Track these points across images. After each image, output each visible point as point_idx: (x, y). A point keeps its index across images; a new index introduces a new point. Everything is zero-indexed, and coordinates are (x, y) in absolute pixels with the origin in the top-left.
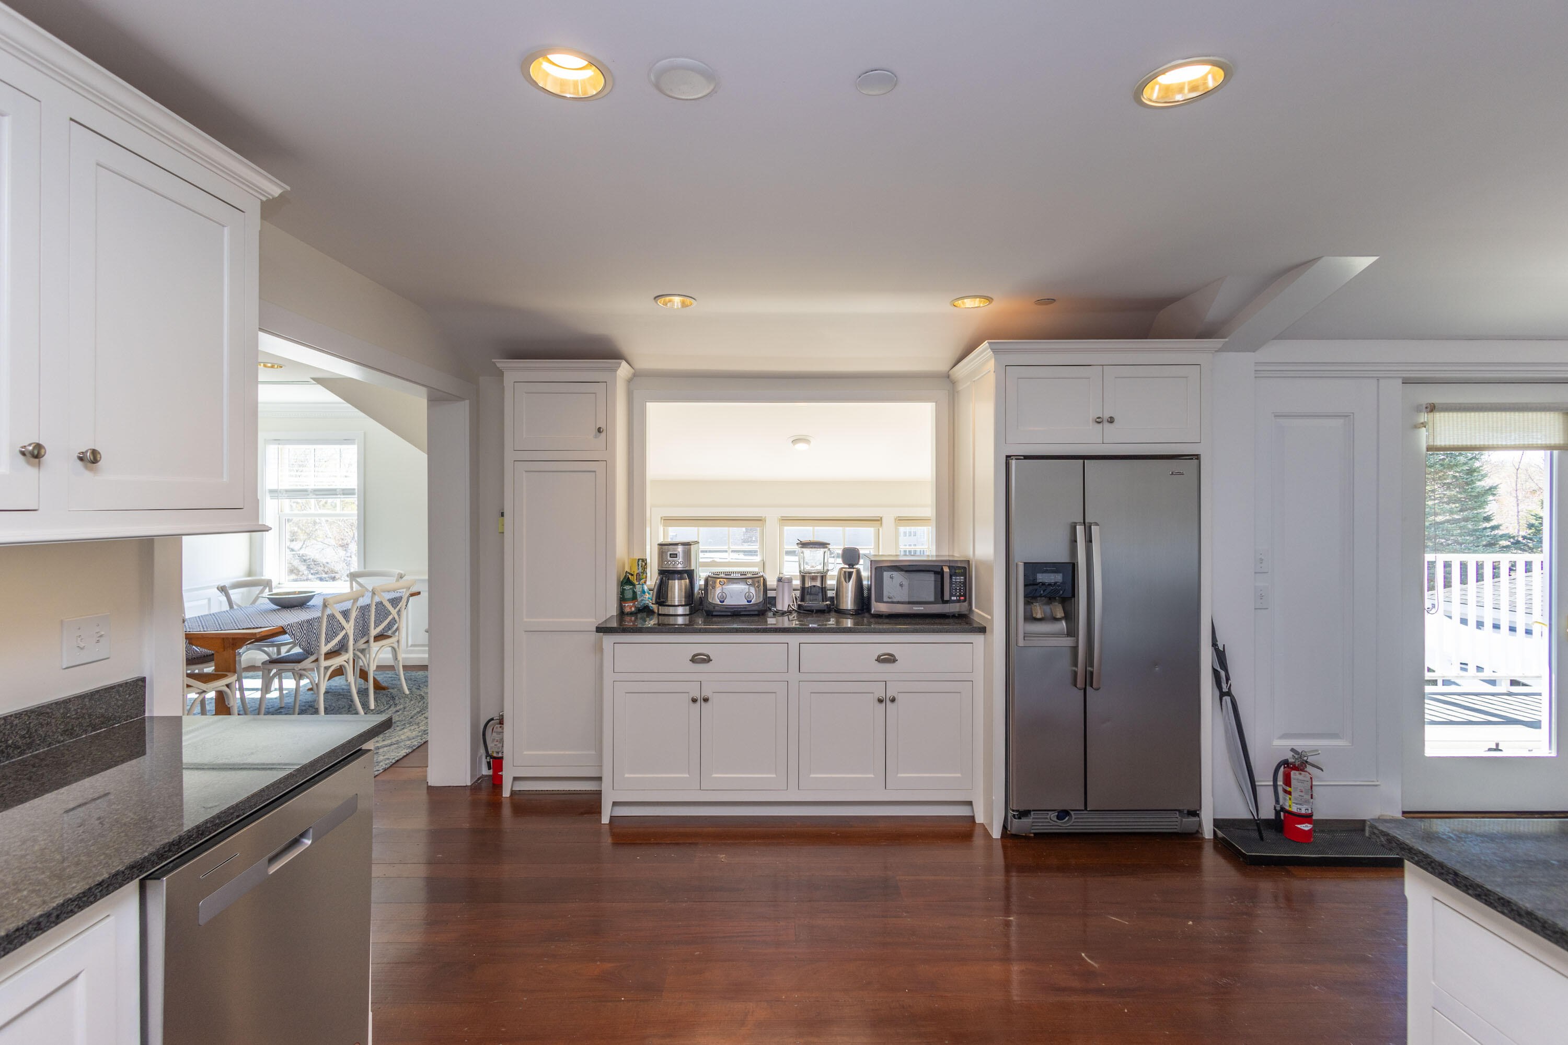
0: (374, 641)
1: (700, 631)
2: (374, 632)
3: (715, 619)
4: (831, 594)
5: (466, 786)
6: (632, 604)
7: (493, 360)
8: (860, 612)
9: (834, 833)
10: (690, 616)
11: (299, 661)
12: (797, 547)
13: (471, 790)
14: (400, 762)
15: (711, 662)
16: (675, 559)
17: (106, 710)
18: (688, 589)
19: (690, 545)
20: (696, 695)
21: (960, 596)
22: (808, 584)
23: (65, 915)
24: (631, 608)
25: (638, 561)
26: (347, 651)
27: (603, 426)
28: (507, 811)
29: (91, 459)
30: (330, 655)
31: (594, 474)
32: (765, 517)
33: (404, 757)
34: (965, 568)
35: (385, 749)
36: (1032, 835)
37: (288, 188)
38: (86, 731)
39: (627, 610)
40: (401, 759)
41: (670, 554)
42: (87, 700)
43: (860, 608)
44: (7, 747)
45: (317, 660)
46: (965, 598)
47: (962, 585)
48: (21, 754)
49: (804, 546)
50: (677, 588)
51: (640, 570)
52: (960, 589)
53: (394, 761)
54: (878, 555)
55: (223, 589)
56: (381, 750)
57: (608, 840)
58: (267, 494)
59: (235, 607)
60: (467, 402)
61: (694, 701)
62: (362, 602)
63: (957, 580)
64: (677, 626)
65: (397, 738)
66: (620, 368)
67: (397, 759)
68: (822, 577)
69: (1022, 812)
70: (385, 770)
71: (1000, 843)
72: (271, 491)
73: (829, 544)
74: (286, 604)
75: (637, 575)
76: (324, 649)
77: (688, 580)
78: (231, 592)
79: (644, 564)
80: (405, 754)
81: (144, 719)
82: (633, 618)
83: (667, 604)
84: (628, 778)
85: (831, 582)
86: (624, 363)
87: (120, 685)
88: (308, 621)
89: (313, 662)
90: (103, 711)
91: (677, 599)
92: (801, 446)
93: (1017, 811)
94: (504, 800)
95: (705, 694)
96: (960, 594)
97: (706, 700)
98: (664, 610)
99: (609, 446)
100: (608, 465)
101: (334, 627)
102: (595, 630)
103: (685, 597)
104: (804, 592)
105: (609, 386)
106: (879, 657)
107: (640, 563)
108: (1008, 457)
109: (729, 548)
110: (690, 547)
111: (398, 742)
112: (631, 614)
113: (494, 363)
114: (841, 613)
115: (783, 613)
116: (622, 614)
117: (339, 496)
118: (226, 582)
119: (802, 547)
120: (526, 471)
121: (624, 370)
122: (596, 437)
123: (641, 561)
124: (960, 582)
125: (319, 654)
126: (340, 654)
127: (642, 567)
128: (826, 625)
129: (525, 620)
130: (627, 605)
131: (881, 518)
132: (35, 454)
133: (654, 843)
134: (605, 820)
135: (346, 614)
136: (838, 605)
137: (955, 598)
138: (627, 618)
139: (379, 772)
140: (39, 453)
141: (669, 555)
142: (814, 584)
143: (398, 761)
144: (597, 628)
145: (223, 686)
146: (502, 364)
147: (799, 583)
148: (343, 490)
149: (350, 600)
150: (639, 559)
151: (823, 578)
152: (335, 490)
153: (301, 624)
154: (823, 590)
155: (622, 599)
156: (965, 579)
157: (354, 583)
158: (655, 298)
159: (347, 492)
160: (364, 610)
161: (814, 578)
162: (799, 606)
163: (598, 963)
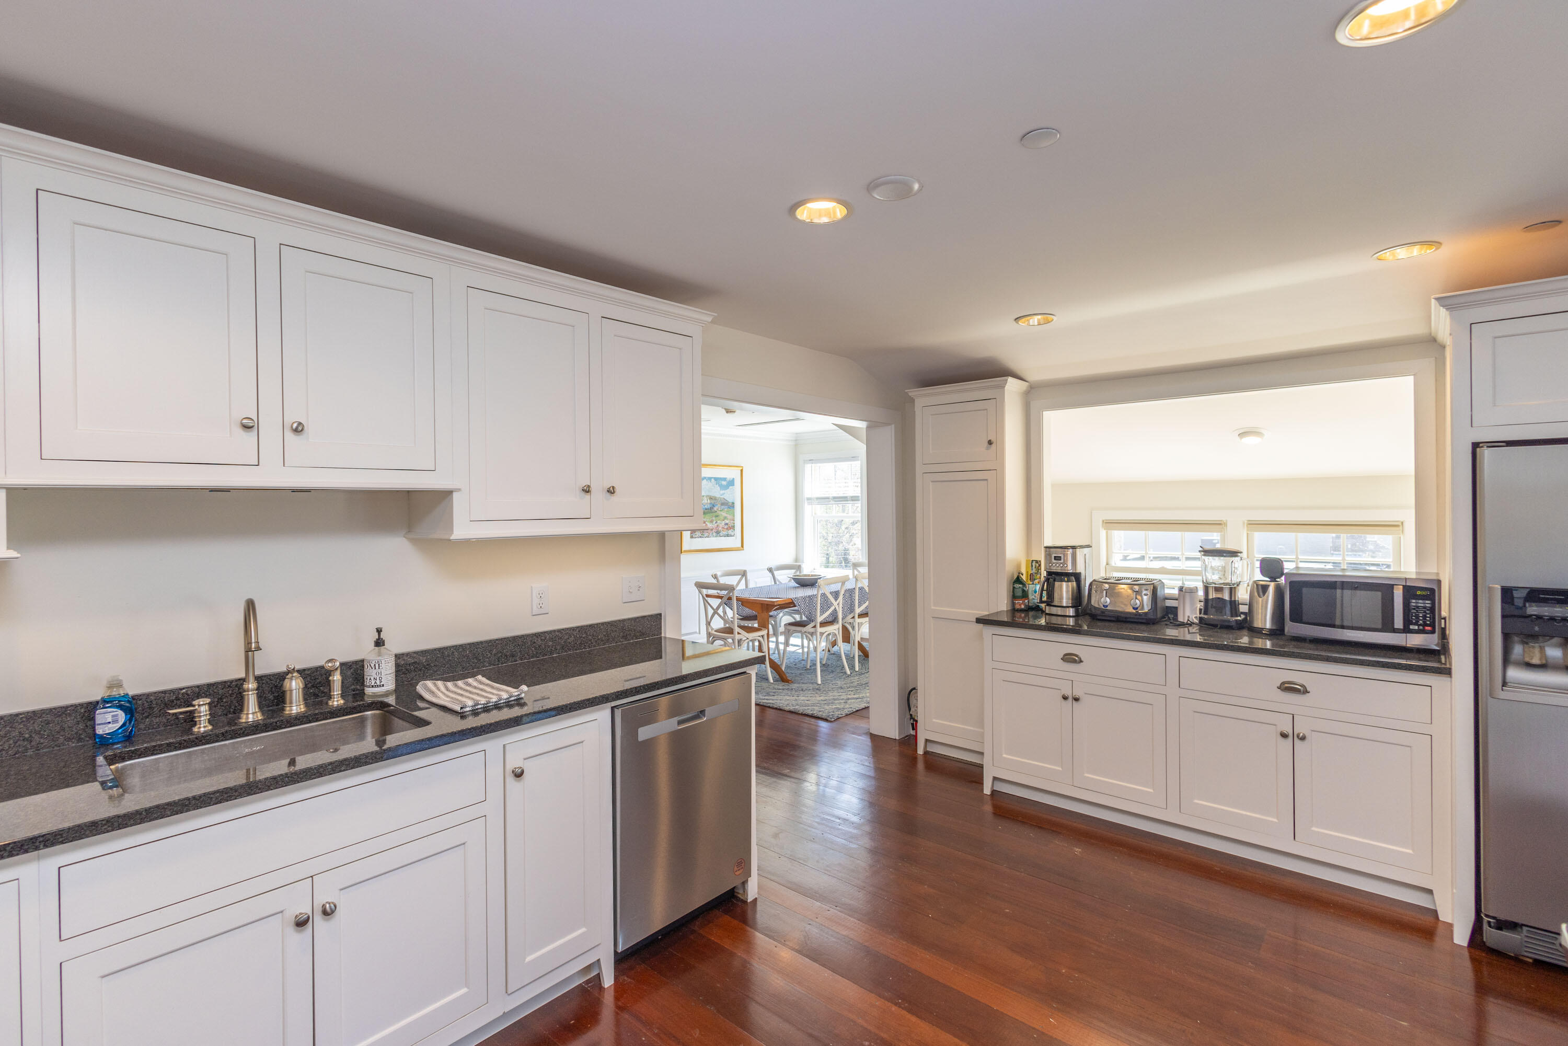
0: (858, 618)
1: (1086, 633)
2: (858, 610)
3: (1099, 624)
4: (1244, 609)
5: (895, 739)
6: (1021, 602)
7: (906, 391)
8: (1278, 632)
9: (1219, 869)
10: (1077, 618)
11: (804, 626)
12: (1199, 554)
13: (899, 743)
14: (859, 712)
15: (1081, 663)
16: (1059, 561)
17: (642, 629)
18: (1075, 591)
19: (1075, 548)
20: (1068, 693)
21: (1425, 625)
22: (1212, 595)
23: (573, 709)
24: (1020, 605)
25: (1032, 562)
26: (838, 622)
27: (993, 439)
28: (920, 766)
29: (611, 491)
30: (823, 624)
31: (986, 482)
32: (1226, 520)
33: (863, 709)
34: (1432, 591)
35: (853, 700)
36: (1531, 961)
37: (716, 314)
38: (633, 639)
39: (1017, 607)
40: (860, 710)
41: (1055, 557)
42: (633, 622)
43: (1278, 629)
44: (598, 639)
45: (815, 627)
46: (1434, 627)
47: (1428, 612)
48: (604, 644)
49: (1207, 554)
50: (1065, 591)
51: (1034, 570)
52: (1425, 617)
53: (854, 710)
54: (1400, 572)
55: (770, 570)
56: (850, 701)
57: (988, 808)
58: (806, 502)
59: (778, 583)
60: (893, 426)
61: (1065, 698)
62: (849, 585)
63: (1420, 605)
64: (1065, 627)
65: (864, 695)
66: (1007, 384)
67: (857, 709)
68: (1231, 589)
69: (1500, 920)
70: (847, 715)
71: (1466, 954)
72: (808, 499)
73: (1241, 553)
74: (804, 583)
75: (1030, 575)
76: (820, 619)
77: (1075, 583)
78: (776, 573)
79: (1037, 565)
80: (864, 707)
81: (661, 638)
82: (1023, 615)
83: (1052, 604)
84: (1005, 758)
85: (1243, 595)
86: (1010, 380)
87: (649, 616)
88: (809, 597)
89: (813, 627)
90: (641, 629)
91: (1064, 601)
92: (1250, 440)
93: (1494, 918)
94: (919, 757)
95: (1077, 693)
96: (1425, 622)
97: (1077, 699)
98: (1054, 610)
99: (1000, 457)
100: (998, 471)
101: (826, 604)
102: (975, 621)
103: (1072, 599)
104: (1209, 604)
105: (998, 402)
106: (1283, 683)
107: (1034, 564)
108: (1475, 446)
109: (1183, 554)
110: (1075, 551)
111: (863, 698)
112: (1021, 610)
113: (907, 393)
114: (1256, 632)
115: (1182, 625)
116: (1014, 611)
117: (849, 502)
118: (773, 565)
119: (1204, 555)
120: (932, 482)
121: (1012, 386)
122: (987, 449)
123: (1034, 562)
124: (1425, 607)
125: (816, 623)
126: (833, 624)
127: (1035, 567)
128: (1238, 643)
129: (933, 608)
130: (1016, 602)
131: (1402, 523)
132: (587, 490)
133: (1020, 821)
134: (987, 791)
135: (836, 594)
136: (1252, 621)
137: (1416, 627)
138: (1018, 614)
139: (842, 716)
140: (589, 490)
141: (1053, 557)
142: (1219, 596)
143: (857, 711)
144: (977, 619)
145: (759, 636)
146: (913, 392)
147: (1202, 594)
148: (852, 497)
149: (839, 582)
150: (1033, 560)
151: (1232, 591)
152: (846, 497)
153: (804, 598)
154: (1234, 605)
155: (1014, 597)
156: (1433, 604)
157: (855, 570)
158: (1016, 319)
159: (854, 499)
160: (851, 592)
161: (1218, 589)
162: (1201, 619)
163: (926, 887)
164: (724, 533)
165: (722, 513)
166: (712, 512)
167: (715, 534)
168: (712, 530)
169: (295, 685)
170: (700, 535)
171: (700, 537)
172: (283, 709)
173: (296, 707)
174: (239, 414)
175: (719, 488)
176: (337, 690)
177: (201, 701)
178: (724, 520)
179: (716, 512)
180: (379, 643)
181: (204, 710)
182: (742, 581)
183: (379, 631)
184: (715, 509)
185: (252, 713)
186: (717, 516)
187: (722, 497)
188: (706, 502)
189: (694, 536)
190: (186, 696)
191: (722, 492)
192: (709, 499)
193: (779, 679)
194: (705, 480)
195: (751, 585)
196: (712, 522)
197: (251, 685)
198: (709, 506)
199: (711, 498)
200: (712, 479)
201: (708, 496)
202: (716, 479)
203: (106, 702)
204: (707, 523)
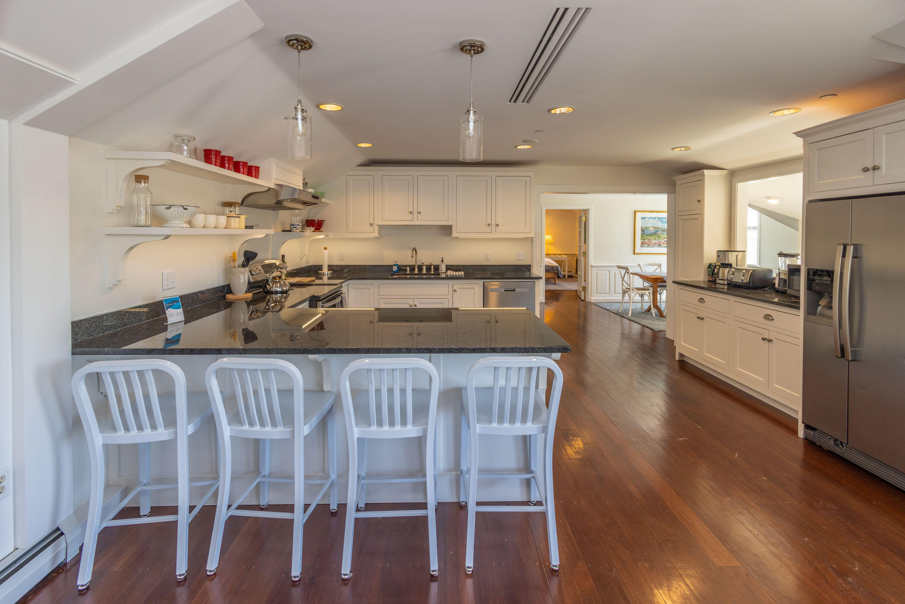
15: (705, 303)
16: (720, 258)
20: (700, 316)
27: (700, 199)
31: (698, 220)
66: (705, 173)
71: (803, 442)
84: (682, 344)
87: (526, 265)
93: (808, 424)
97: (703, 319)
99: (703, 207)
100: (702, 215)
105: (703, 181)
108: (808, 202)
110: (728, 253)
116: (708, 281)
120: (681, 220)
130: (710, 277)
140: (490, 225)
146: (676, 179)
155: (708, 275)
164: (664, 245)
165: (663, 235)
166: (656, 235)
167: (657, 246)
168: (655, 244)
169: (424, 268)
170: (647, 246)
171: (647, 247)
172: (422, 272)
173: (424, 271)
174: (410, 210)
175: (661, 223)
176: (432, 270)
177: (408, 267)
178: (664, 239)
179: (659, 235)
180: (442, 261)
181: (408, 269)
182: (658, 269)
183: (442, 258)
184: (658, 233)
185: (416, 271)
186: (659, 237)
187: (663, 227)
188: (652, 229)
189: (643, 246)
190: (406, 266)
191: (663, 225)
192: (654, 228)
193: (659, 315)
194: (651, 219)
195: (662, 271)
196: (655, 239)
197: (416, 266)
198: (654, 232)
199: (655, 228)
200: (656, 218)
201: (653, 227)
202: (659, 218)
203: (395, 265)
204: (652, 240)
